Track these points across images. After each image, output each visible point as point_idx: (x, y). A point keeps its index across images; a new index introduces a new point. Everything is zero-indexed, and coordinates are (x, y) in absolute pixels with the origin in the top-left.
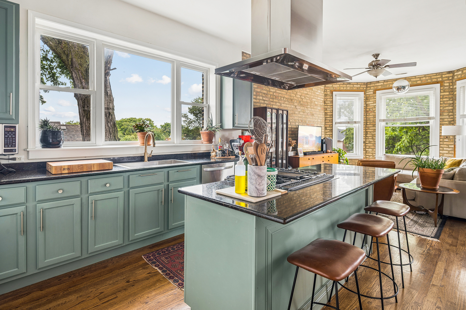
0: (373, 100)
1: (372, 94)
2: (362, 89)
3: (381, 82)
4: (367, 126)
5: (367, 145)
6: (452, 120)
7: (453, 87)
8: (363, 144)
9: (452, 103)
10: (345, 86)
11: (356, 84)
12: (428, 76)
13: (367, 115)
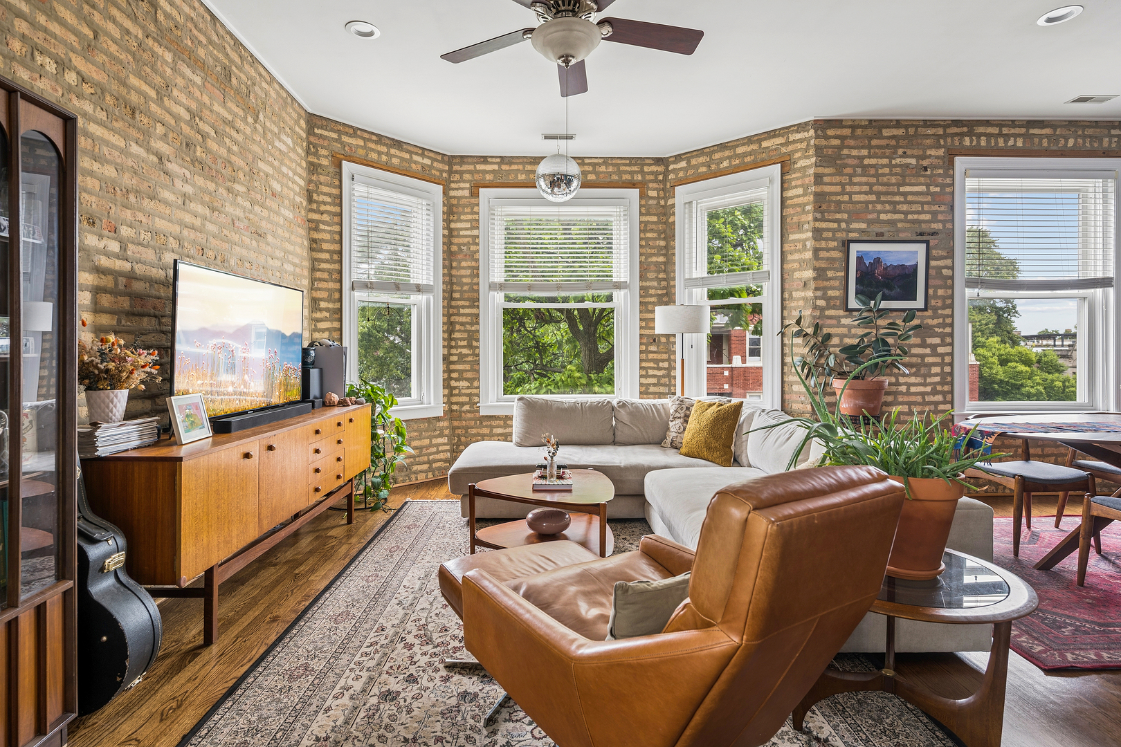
0: (469, 217)
1: (466, 197)
2: (438, 174)
3: (494, 160)
4: (453, 303)
5: (452, 367)
6: (665, 291)
7: (666, 202)
8: (441, 367)
9: (665, 247)
10: (384, 149)
11: (420, 152)
12: (612, 164)
13: (451, 267)
